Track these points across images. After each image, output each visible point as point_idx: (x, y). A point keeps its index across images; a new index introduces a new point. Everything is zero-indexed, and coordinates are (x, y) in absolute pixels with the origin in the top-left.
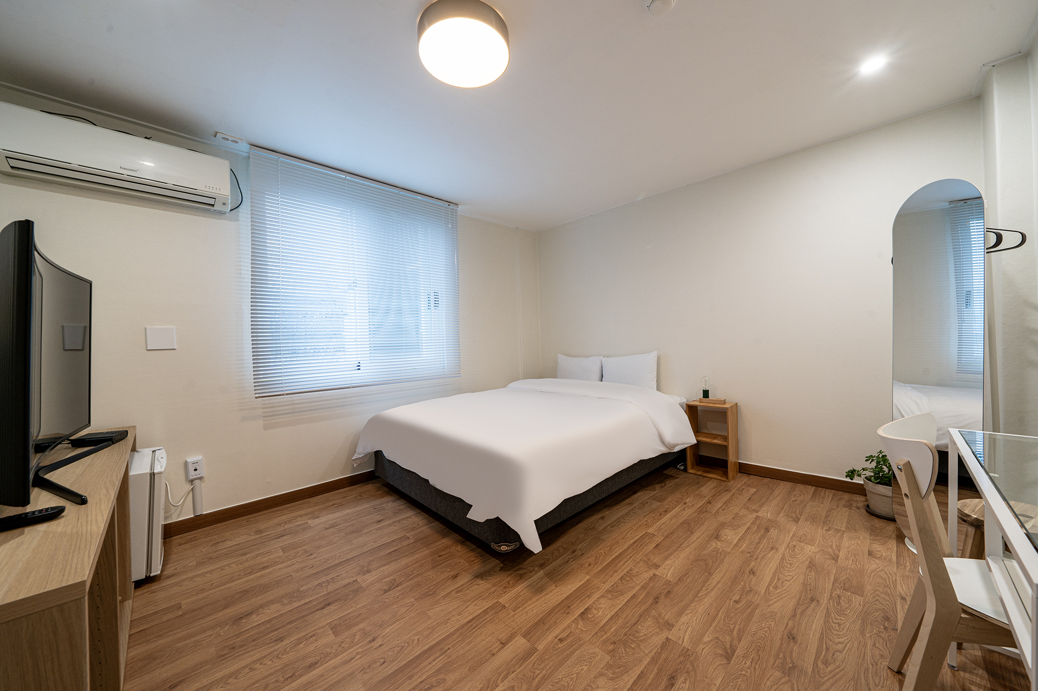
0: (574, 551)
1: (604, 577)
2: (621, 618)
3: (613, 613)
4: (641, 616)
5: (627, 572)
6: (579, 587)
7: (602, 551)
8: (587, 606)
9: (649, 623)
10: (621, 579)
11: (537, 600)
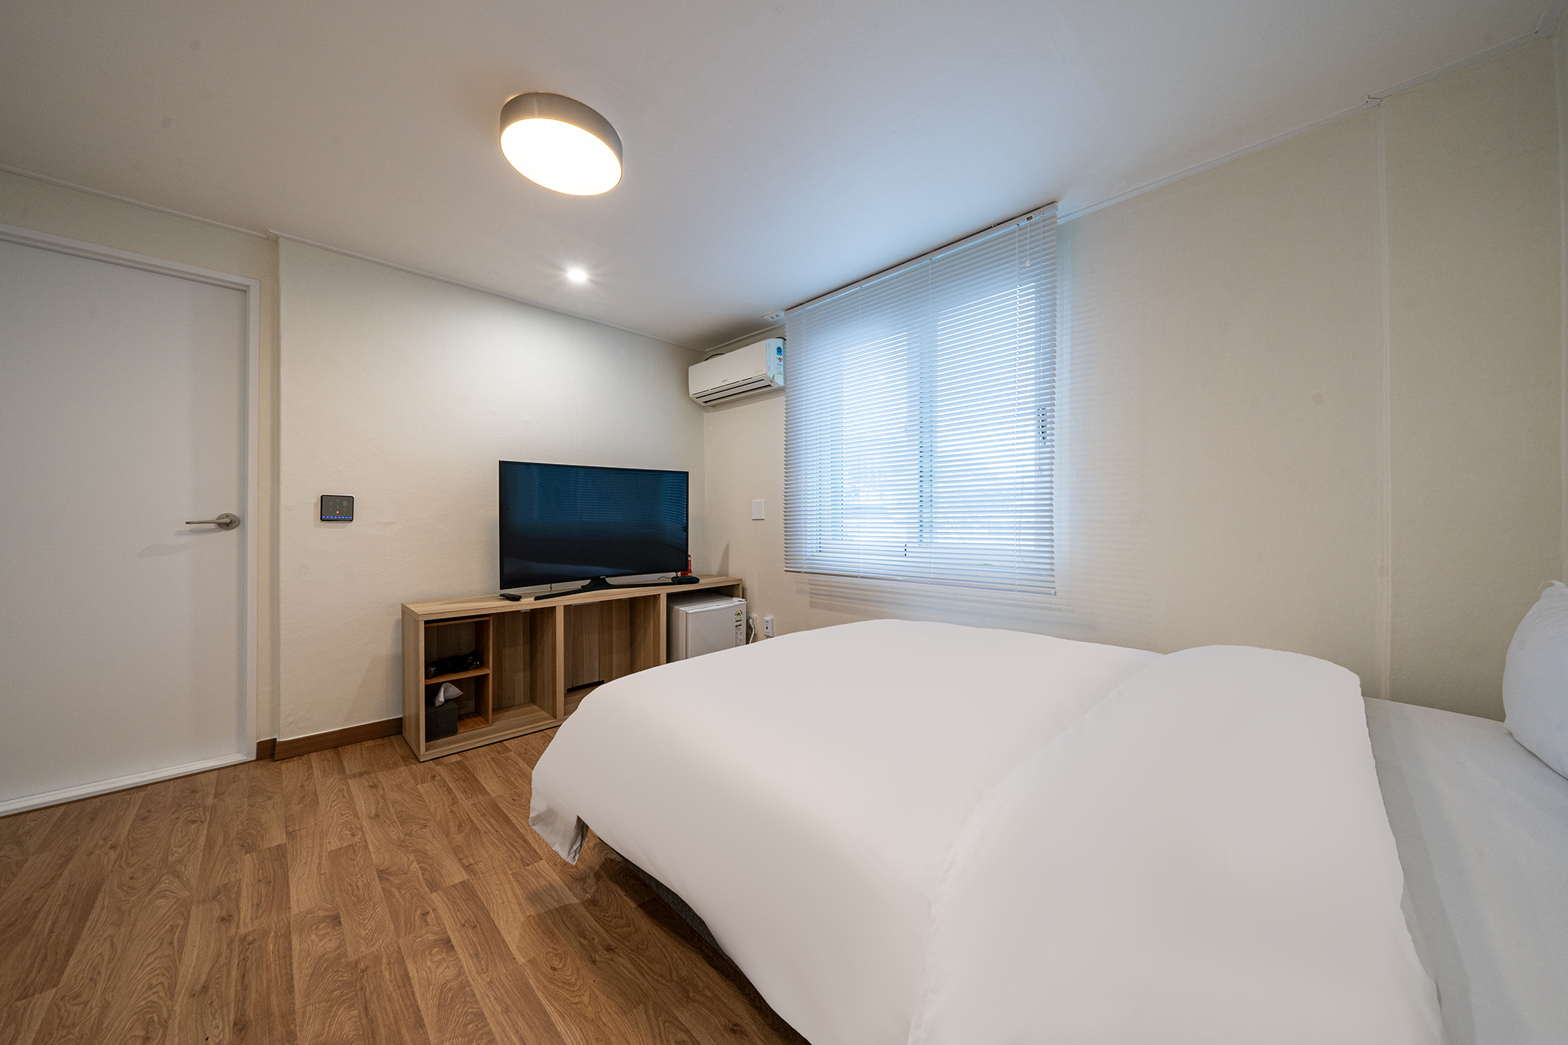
0: (609, 949)
1: (504, 986)
2: (395, 990)
3: (415, 981)
4: (372, 1021)
5: (490, 1032)
6: (506, 946)
7: (585, 999)
8: (457, 948)
9: (347, 1030)
10: (480, 1015)
11: (516, 896)
